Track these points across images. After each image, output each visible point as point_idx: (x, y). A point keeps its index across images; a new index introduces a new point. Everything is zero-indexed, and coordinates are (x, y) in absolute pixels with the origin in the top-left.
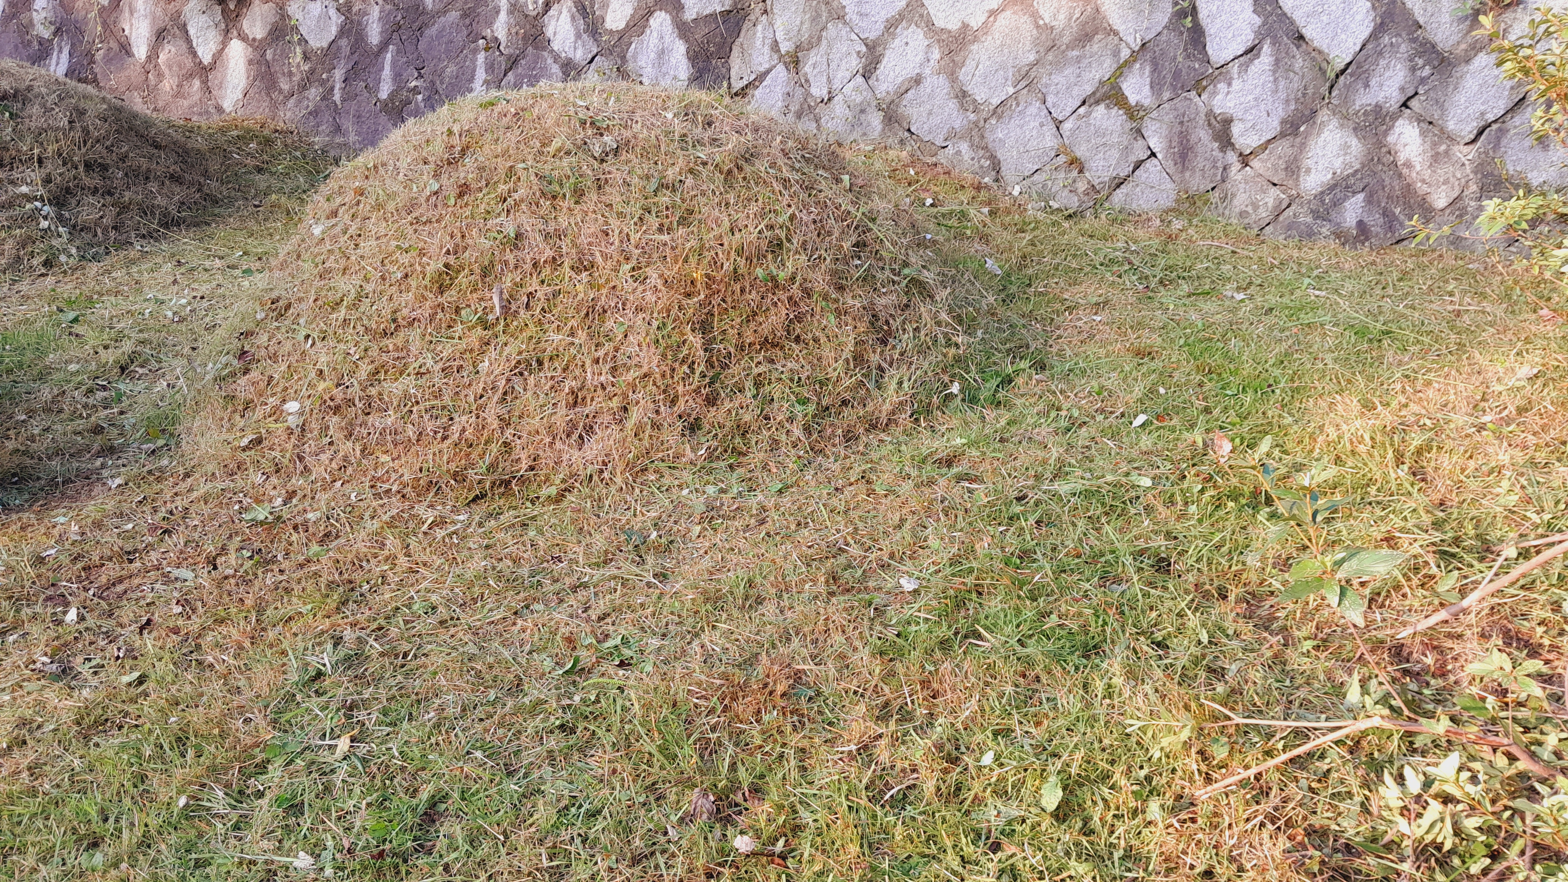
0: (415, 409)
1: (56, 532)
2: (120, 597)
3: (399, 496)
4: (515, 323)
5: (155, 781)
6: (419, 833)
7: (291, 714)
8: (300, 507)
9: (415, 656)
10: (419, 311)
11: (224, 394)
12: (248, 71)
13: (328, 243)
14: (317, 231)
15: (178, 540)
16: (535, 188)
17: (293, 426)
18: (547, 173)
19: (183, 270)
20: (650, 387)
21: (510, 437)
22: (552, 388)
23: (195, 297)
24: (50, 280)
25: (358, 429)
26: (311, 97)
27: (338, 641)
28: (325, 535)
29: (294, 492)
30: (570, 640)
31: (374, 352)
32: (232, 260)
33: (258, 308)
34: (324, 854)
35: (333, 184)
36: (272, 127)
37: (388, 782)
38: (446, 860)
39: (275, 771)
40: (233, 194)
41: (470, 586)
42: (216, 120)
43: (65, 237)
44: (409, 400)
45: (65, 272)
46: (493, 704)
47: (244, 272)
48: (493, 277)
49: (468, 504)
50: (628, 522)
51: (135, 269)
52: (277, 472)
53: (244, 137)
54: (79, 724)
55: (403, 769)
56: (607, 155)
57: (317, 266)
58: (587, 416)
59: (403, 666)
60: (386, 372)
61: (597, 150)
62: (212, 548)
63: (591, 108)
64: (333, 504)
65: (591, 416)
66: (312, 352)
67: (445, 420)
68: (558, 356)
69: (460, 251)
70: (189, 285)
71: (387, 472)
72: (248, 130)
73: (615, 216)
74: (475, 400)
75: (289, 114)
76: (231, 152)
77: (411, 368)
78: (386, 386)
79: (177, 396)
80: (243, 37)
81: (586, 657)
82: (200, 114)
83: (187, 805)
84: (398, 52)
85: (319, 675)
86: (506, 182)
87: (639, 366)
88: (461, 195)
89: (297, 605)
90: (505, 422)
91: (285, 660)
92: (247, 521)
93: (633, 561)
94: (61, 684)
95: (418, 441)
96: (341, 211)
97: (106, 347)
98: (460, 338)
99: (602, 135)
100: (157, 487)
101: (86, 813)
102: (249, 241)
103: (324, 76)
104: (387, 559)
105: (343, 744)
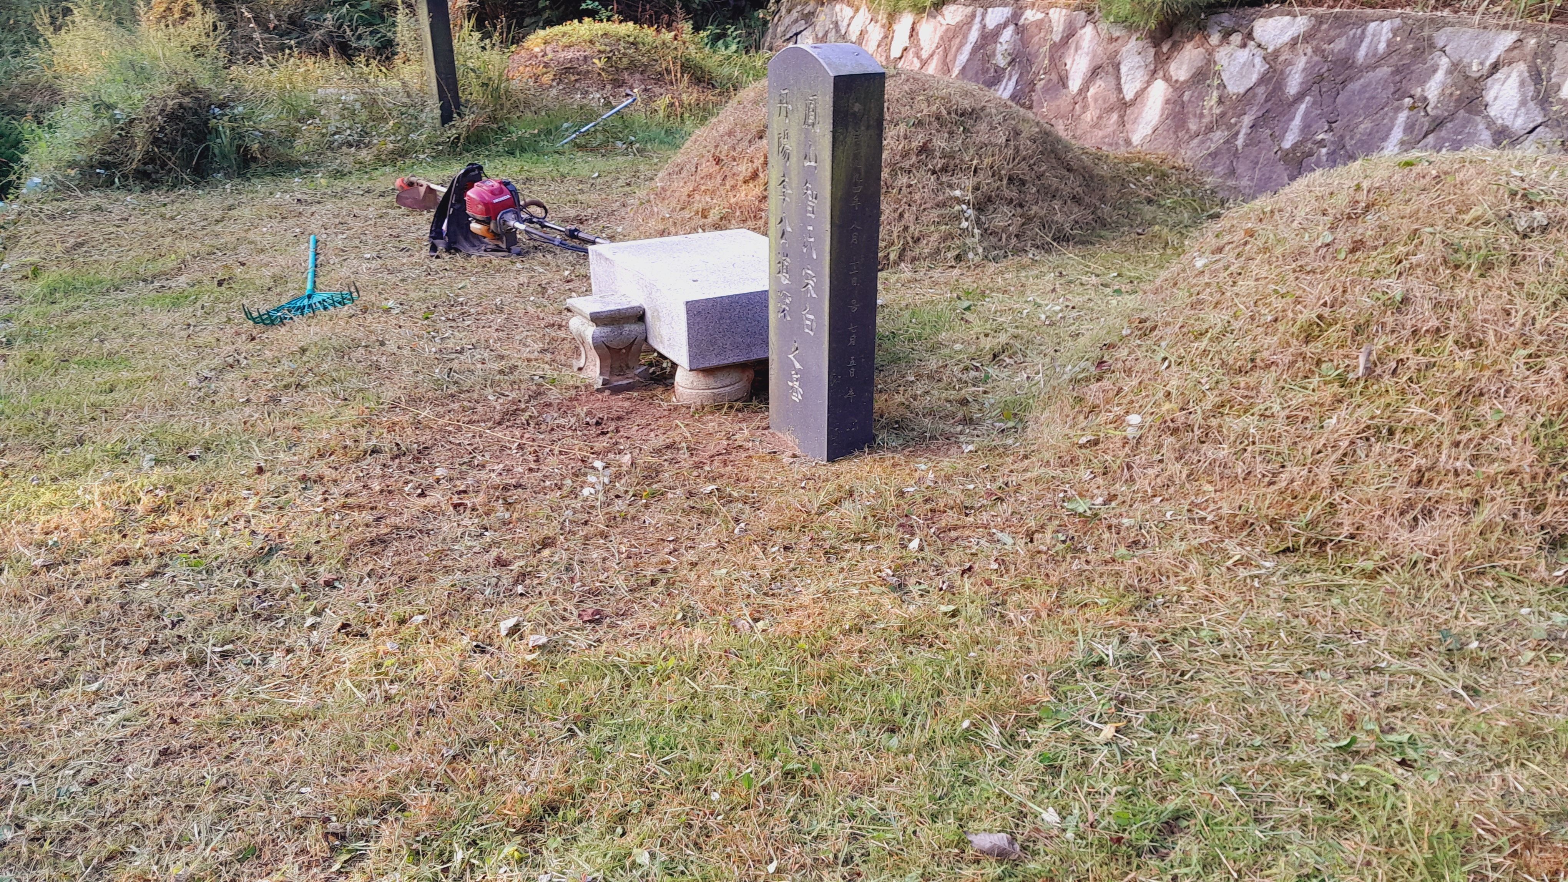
0: (1249, 449)
1: (917, 475)
2: (953, 541)
3: (1212, 527)
4: (1375, 387)
5: (947, 699)
6: (1158, 837)
7: (1069, 687)
8: (1118, 511)
9: (1192, 678)
10: (1281, 356)
11: (1075, 394)
12: (1163, 109)
13: (1207, 276)
14: (1199, 263)
15: (1005, 509)
16: (1438, 254)
17: (1130, 437)
18: (1456, 241)
19: (1062, 281)
20: (1515, 487)
21: (1338, 500)
22: (1397, 461)
23: (1067, 306)
24: (956, 272)
25: (1190, 454)
26: (1215, 139)
27: (1124, 640)
28: (1134, 542)
29: (1115, 496)
30: (1351, 718)
31: (1225, 386)
32: (1107, 279)
33: (1126, 325)
34: (1069, 818)
35: (1223, 223)
36: (1171, 163)
37: (1140, 780)
38: (1176, 871)
39: (1044, 730)
40: (1122, 219)
41: (1261, 631)
42: (1122, 152)
43: (977, 237)
44: (1247, 438)
45: (969, 267)
46: (1258, 748)
47: (1115, 291)
48: (1365, 336)
49: (1277, 554)
50: (1446, 622)
51: (1023, 274)
52: (1104, 474)
53: (1144, 170)
54: (902, 631)
55: (1157, 775)
56: (1533, 231)
57: (1191, 295)
58: (1429, 499)
59: (1178, 683)
60: (1231, 408)
61: (1522, 224)
62: (1033, 523)
63: (1527, 180)
64: (1148, 516)
65: (1433, 500)
66: (1165, 374)
67: (1277, 466)
68: (1413, 429)
69: (1338, 305)
70: (1064, 295)
71: (1207, 501)
72: (1149, 164)
73: (1524, 296)
74: (1312, 454)
75: (1189, 153)
76: (1129, 182)
77: (1256, 410)
78: (1227, 419)
79: (1034, 389)
80: (1167, 79)
81: (1365, 742)
82: (1111, 145)
83: (967, 729)
84: (1314, 103)
85: (1101, 663)
86: (1406, 244)
87: (1506, 461)
88: (1353, 251)
89: (1094, 595)
90: (1337, 483)
91: (1074, 639)
92: (1068, 510)
93: (1442, 664)
94: (896, 595)
95: (1244, 479)
96: (1227, 248)
97: (986, 335)
98: (1314, 390)
99: (1532, 209)
100: (999, 461)
101: (892, 703)
102: (1126, 264)
103: (1233, 121)
104: (1186, 581)
105: (1108, 731)
